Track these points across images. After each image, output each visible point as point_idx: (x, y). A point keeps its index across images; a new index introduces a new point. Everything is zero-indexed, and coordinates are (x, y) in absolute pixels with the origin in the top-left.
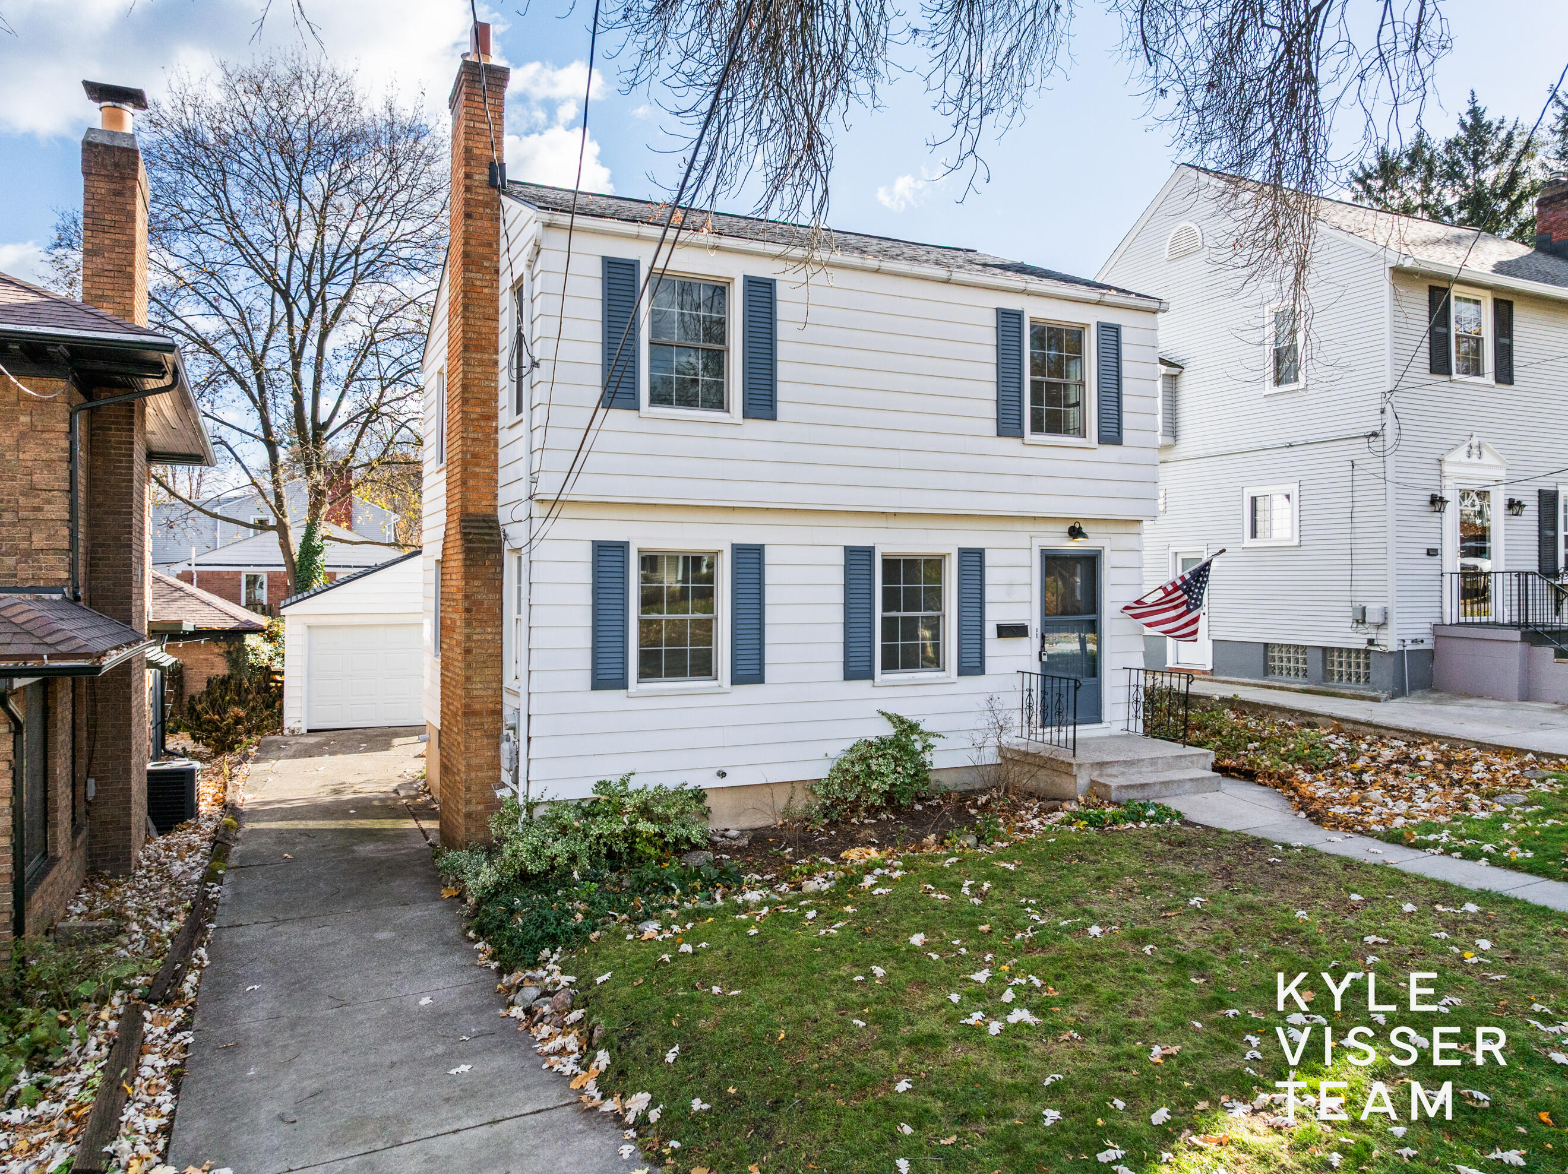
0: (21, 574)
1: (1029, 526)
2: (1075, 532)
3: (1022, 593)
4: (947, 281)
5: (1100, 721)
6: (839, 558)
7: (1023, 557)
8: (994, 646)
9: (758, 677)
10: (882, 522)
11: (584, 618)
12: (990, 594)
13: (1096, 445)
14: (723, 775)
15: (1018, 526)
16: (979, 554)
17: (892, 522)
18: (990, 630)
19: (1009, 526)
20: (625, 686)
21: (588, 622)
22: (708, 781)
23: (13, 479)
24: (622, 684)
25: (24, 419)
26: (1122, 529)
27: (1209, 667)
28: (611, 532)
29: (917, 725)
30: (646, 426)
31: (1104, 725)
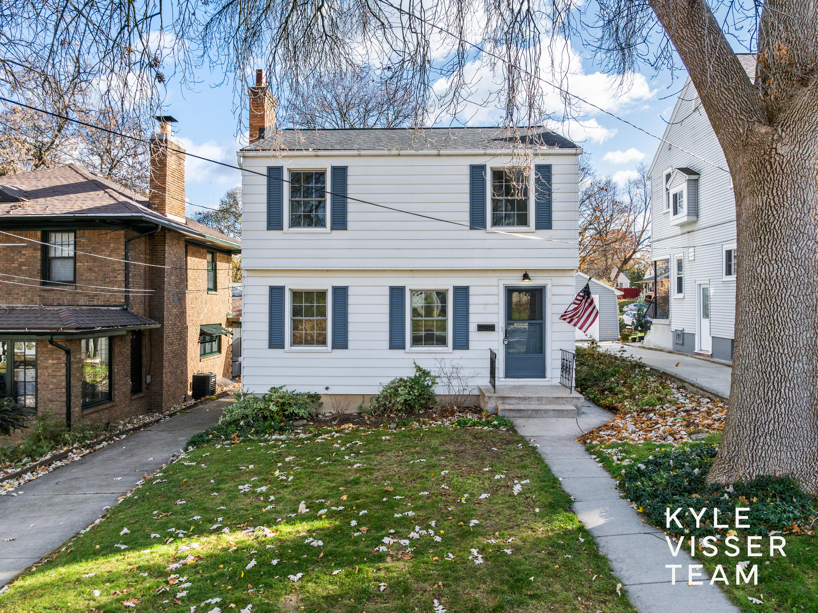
0: (111, 300)
1: (497, 274)
2: (526, 277)
3: (494, 309)
4: (439, 155)
5: (545, 377)
6: (387, 291)
7: (494, 290)
8: (474, 336)
9: (344, 346)
10: (410, 274)
11: (265, 318)
12: (472, 309)
13: (534, 230)
14: (327, 388)
15: (490, 274)
16: (466, 289)
17: (415, 275)
18: (473, 327)
19: (485, 274)
20: (283, 347)
21: (267, 320)
22: (321, 391)
23: (109, 266)
24: (282, 346)
25: (112, 245)
26: (561, 274)
27: (710, 353)
28: (277, 282)
29: (429, 373)
30: (287, 237)
31: (546, 379)
